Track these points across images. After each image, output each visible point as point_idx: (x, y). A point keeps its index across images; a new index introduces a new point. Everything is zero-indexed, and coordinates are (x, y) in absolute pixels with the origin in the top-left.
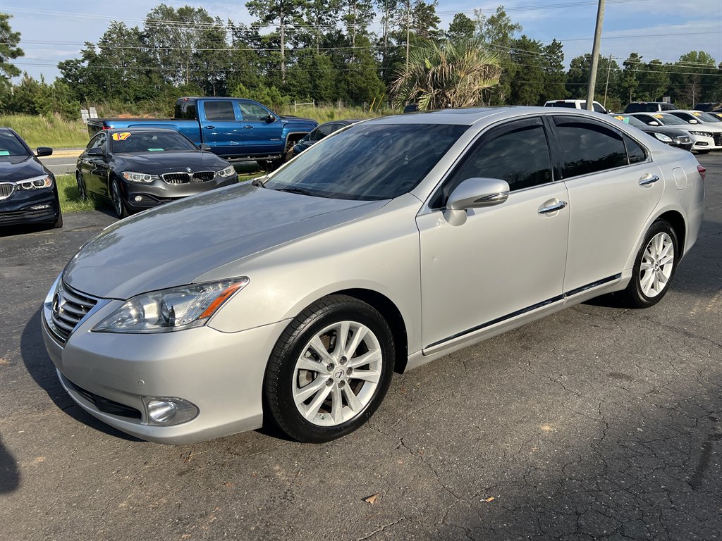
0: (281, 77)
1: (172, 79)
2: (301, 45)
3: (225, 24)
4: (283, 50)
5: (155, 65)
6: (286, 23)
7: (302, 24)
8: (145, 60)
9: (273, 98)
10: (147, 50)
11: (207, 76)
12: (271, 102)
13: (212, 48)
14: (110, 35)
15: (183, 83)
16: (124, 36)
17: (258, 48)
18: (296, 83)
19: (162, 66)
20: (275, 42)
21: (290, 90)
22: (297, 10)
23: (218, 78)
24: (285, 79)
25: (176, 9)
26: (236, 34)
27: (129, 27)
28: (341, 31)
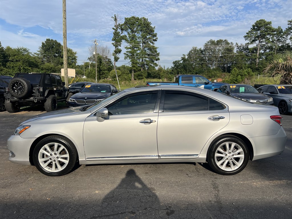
0: (255, 64)
1: (210, 66)
2: (268, 51)
3: (234, 45)
4: (258, 53)
5: (205, 61)
6: (261, 42)
7: (269, 42)
8: (202, 60)
9: (248, 73)
10: (203, 56)
11: (224, 64)
12: (247, 75)
13: (228, 54)
14: (191, 52)
15: (214, 67)
16: (196, 51)
17: (247, 53)
18: (262, 67)
19: (208, 61)
20: (255, 50)
21: (259, 70)
22: (267, 36)
23: (229, 65)
24: (258, 65)
25: (216, 41)
26: (238, 48)
27: (198, 48)
28: (289, 44)
